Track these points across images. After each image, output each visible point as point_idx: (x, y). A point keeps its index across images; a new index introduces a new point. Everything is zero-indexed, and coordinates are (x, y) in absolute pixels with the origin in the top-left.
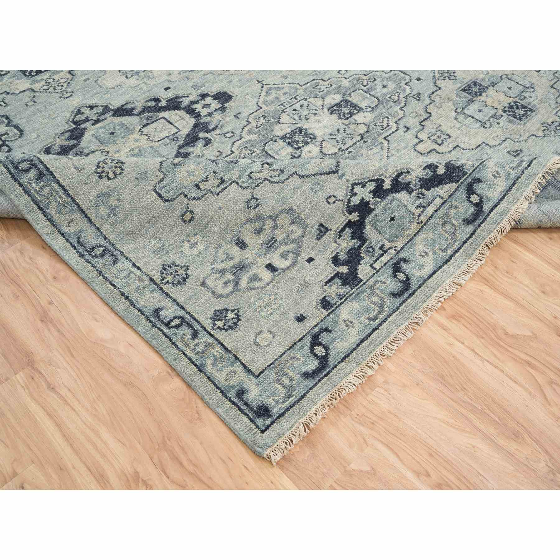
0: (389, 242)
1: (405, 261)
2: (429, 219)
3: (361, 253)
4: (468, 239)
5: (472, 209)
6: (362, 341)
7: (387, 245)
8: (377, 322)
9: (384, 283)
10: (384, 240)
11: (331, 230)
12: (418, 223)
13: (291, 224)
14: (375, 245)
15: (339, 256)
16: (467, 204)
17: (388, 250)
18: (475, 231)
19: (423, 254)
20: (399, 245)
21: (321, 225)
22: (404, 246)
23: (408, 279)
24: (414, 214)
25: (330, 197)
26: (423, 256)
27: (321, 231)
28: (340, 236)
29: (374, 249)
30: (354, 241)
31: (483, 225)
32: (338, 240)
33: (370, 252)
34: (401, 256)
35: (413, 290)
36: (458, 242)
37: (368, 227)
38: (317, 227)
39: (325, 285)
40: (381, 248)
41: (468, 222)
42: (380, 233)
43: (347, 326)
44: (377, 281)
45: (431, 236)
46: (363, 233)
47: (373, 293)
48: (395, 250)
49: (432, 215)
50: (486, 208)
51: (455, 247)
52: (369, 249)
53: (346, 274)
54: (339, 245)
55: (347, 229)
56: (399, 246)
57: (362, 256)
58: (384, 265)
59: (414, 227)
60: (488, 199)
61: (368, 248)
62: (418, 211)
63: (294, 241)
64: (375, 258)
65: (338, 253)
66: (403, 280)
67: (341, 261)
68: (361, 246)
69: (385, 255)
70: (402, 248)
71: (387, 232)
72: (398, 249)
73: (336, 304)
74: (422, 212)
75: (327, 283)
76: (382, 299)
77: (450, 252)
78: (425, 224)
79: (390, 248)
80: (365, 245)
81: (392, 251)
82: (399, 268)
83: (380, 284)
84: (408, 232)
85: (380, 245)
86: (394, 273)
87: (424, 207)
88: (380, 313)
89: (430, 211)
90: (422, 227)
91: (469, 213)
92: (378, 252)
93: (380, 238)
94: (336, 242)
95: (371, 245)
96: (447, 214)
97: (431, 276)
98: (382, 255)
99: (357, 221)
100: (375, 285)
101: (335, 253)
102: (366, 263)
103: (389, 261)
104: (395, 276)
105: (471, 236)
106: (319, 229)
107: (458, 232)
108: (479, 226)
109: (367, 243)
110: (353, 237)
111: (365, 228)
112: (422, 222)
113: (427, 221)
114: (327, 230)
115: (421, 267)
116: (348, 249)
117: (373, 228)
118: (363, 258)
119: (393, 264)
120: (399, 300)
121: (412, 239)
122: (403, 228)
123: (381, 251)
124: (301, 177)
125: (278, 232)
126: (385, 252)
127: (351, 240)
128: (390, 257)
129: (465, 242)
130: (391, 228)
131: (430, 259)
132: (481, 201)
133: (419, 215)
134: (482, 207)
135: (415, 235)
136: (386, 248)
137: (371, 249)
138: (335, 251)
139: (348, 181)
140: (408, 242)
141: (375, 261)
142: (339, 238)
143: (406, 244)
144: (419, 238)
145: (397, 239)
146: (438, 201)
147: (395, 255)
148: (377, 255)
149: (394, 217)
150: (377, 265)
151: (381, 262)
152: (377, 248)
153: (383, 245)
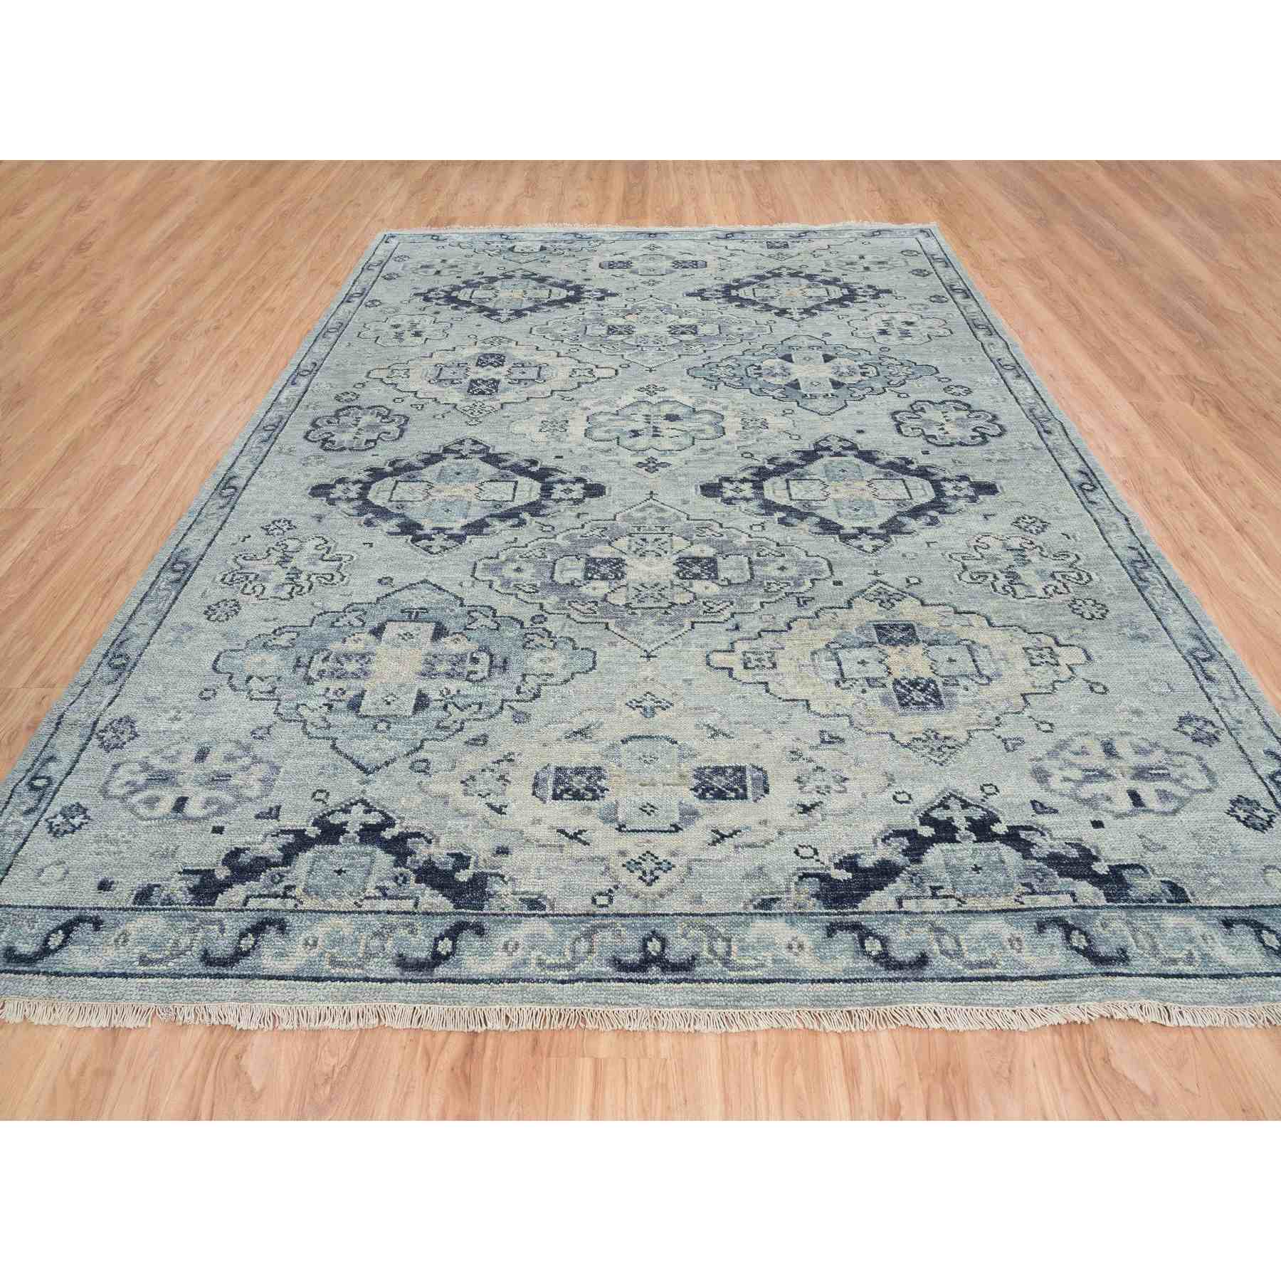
0: (304, 890)
1: (282, 928)
2: (371, 912)
3: (265, 872)
4: (374, 980)
5: (424, 955)
7: (298, 891)
8: (141, 969)
9: (222, 930)
10: (303, 884)
11: (279, 821)
12: (356, 903)
13: (259, 780)
14: (288, 879)
15: (244, 853)
16: (428, 943)
17: (291, 897)
18: (393, 980)
19: (310, 942)
20: (308, 904)
21: (278, 808)
22: (310, 911)
23: (246, 954)
24: (365, 890)
25: (321, 791)
26: (306, 944)
27: (270, 813)
28: (277, 836)
29: (280, 881)
30: (279, 853)
31: (409, 984)
32: (269, 837)
33: (272, 881)
34: (290, 918)
35: (229, 972)
36: (360, 971)
37: (309, 854)
38: (273, 805)
39: (179, 872)
40: (288, 888)
41: (402, 962)
42: (310, 872)
43: (116, 941)
44: (220, 921)
45: (346, 932)
46: (298, 855)
47: (194, 930)
48: (296, 905)
49: (379, 912)
50: (441, 971)
51: (350, 972)
52: (277, 876)
53: (216, 880)
54: (263, 841)
55: (291, 836)
56: (305, 906)
57: (261, 876)
58: (258, 910)
59: (348, 903)
60: (458, 964)
61: (278, 874)
62: (371, 891)
63: (237, 797)
64: (265, 893)
65: (248, 849)
66: (241, 947)
67: (237, 860)
68: (276, 865)
69: (279, 899)
70: (304, 911)
71: (318, 878)
72: (300, 907)
73: (151, 904)
74: (375, 898)
75: (186, 871)
76: (189, 947)
77: (336, 971)
78: (360, 913)
79: (294, 898)
80: (281, 869)
81: (291, 904)
82: (263, 930)
83: (217, 927)
84: (333, 901)
85: (292, 884)
86: (250, 929)
87: (385, 895)
89: (384, 905)
90: (353, 912)
91: (416, 955)
92: (279, 889)
93: (303, 876)
94: (265, 836)
95: (285, 875)
96: (393, 928)
98: (277, 897)
99: (311, 839)
100: (212, 923)
101: (246, 847)
102: (250, 888)
103: (271, 910)
104: (242, 935)
105: (381, 981)
106: (271, 809)
107: (376, 960)
108: (406, 981)
109: (285, 869)
110: (284, 849)
111: (306, 853)
112: (360, 906)
113: (366, 913)
114: (277, 817)
115: (283, 954)
116: (262, 855)
117: (312, 860)
118: (258, 880)
119: (267, 918)
120: (198, 968)
121: (328, 912)
122: (336, 892)
123: (283, 890)
124: (333, 747)
125: (240, 775)
126: (285, 897)
127: (279, 849)
128: (280, 907)
129: (367, 980)
130: (326, 878)
131: (306, 955)
132: (447, 957)
133: (367, 898)
134: (437, 964)
135: (335, 912)
136: (291, 894)
137: (279, 878)
138: (249, 844)
139: (364, 792)
140: (320, 911)
141: (260, 896)
142: (273, 836)
143: (315, 911)
144: (333, 920)
145: (314, 897)
146: (408, 905)
147: (287, 911)
148: (273, 890)
149: (345, 872)
150: (253, 903)
151: (262, 903)
152: (286, 883)
153: (294, 887)
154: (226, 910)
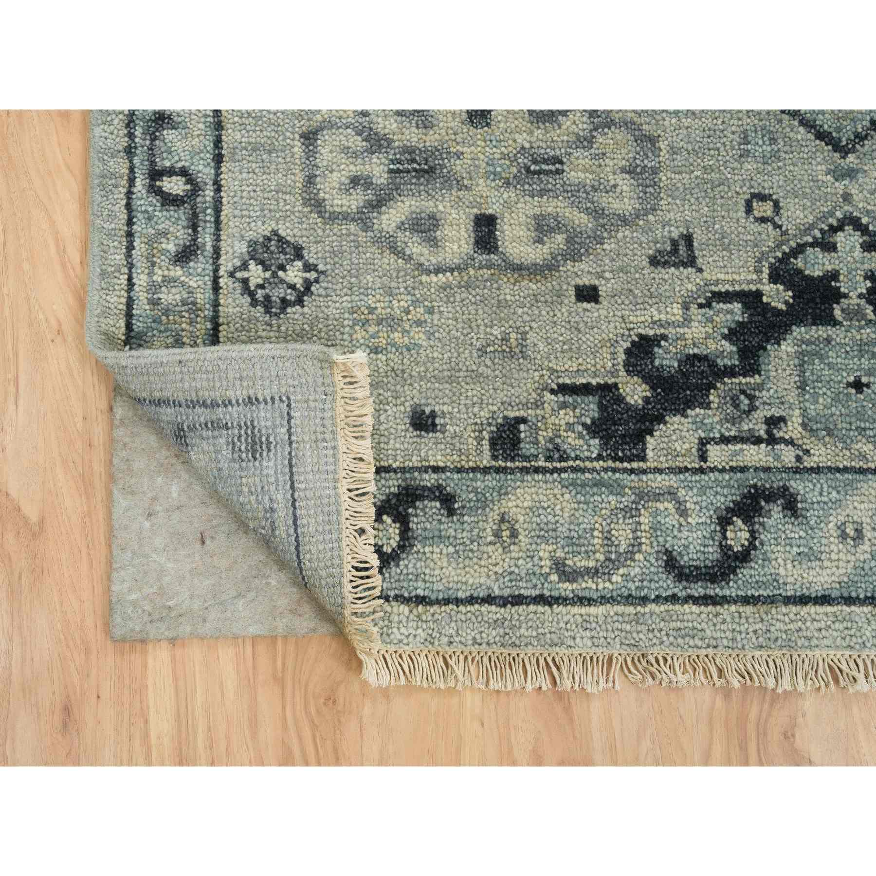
0: (804, 425)
1: (791, 506)
3: (715, 388)
6: (489, 600)
7: (793, 429)
8: (567, 588)
9: (683, 513)
10: (797, 412)
11: (700, 270)
13: (623, 170)
14: (765, 403)
15: (660, 346)
17: (783, 440)
19: (850, 531)
20: (819, 455)
21: (688, 239)
22: (829, 469)
23: (744, 557)
25: (762, 197)
26: (844, 536)
27: (675, 251)
28: (708, 305)
29: (752, 408)
30: (726, 345)
32: (694, 308)
33: (736, 406)
34: (797, 485)
35: (727, 592)
37: (787, 347)
38: (675, 235)
39: (552, 392)
40: (773, 422)
42: (802, 387)
43: (497, 534)
44: (672, 494)
46: (765, 349)
47: (631, 512)
48: (798, 459)
52: (742, 397)
53: (629, 408)
54: (687, 321)
55: (737, 306)
56: (816, 459)
57: (711, 398)
58: (732, 469)
61: (743, 392)
63: (597, 213)
64: (732, 433)
65: (664, 337)
66: (730, 548)
67: (652, 362)
68: (731, 372)
69: (763, 446)
70: (817, 470)
71: (821, 400)
72: (808, 462)
73: (526, 458)
75: (563, 389)
76: (636, 545)
79: (791, 442)
80: (744, 381)
81: (788, 456)
82: (758, 511)
83: (670, 506)
85: (776, 412)
86: (733, 510)
88: (594, 573)
92: (756, 424)
93: (792, 397)
94: (686, 307)
95: (757, 393)
97: (803, 600)
98: (758, 441)
99: (778, 312)
100: (657, 497)
101: (658, 332)
102: (699, 424)
103: (756, 469)
104: (724, 522)
106: (674, 243)
109: (752, 381)
110: (732, 335)
111: (779, 345)
114: (691, 262)
115: (809, 556)
116: (696, 351)
117: (797, 361)
118: (708, 406)
119: (755, 486)
120: (668, 585)
121: (861, 471)
122: (865, 429)
123: (764, 427)
125: (581, 157)
126: (772, 440)
127: (725, 337)
128: (770, 461)
130: (836, 400)
131: (849, 557)
136: (781, 434)
137: (747, 402)
138: (662, 326)
140: (846, 470)
141: (725, 440)
142: (701, 306)
143: (838, 470)
145: (827, 439)
147: (786, 470)
148: (746, 428)
149: (868, 386)
150: (717, 454)
151: (736, 453)
152: (762, 413)
153: (782, 419)
154: (673, 471)
